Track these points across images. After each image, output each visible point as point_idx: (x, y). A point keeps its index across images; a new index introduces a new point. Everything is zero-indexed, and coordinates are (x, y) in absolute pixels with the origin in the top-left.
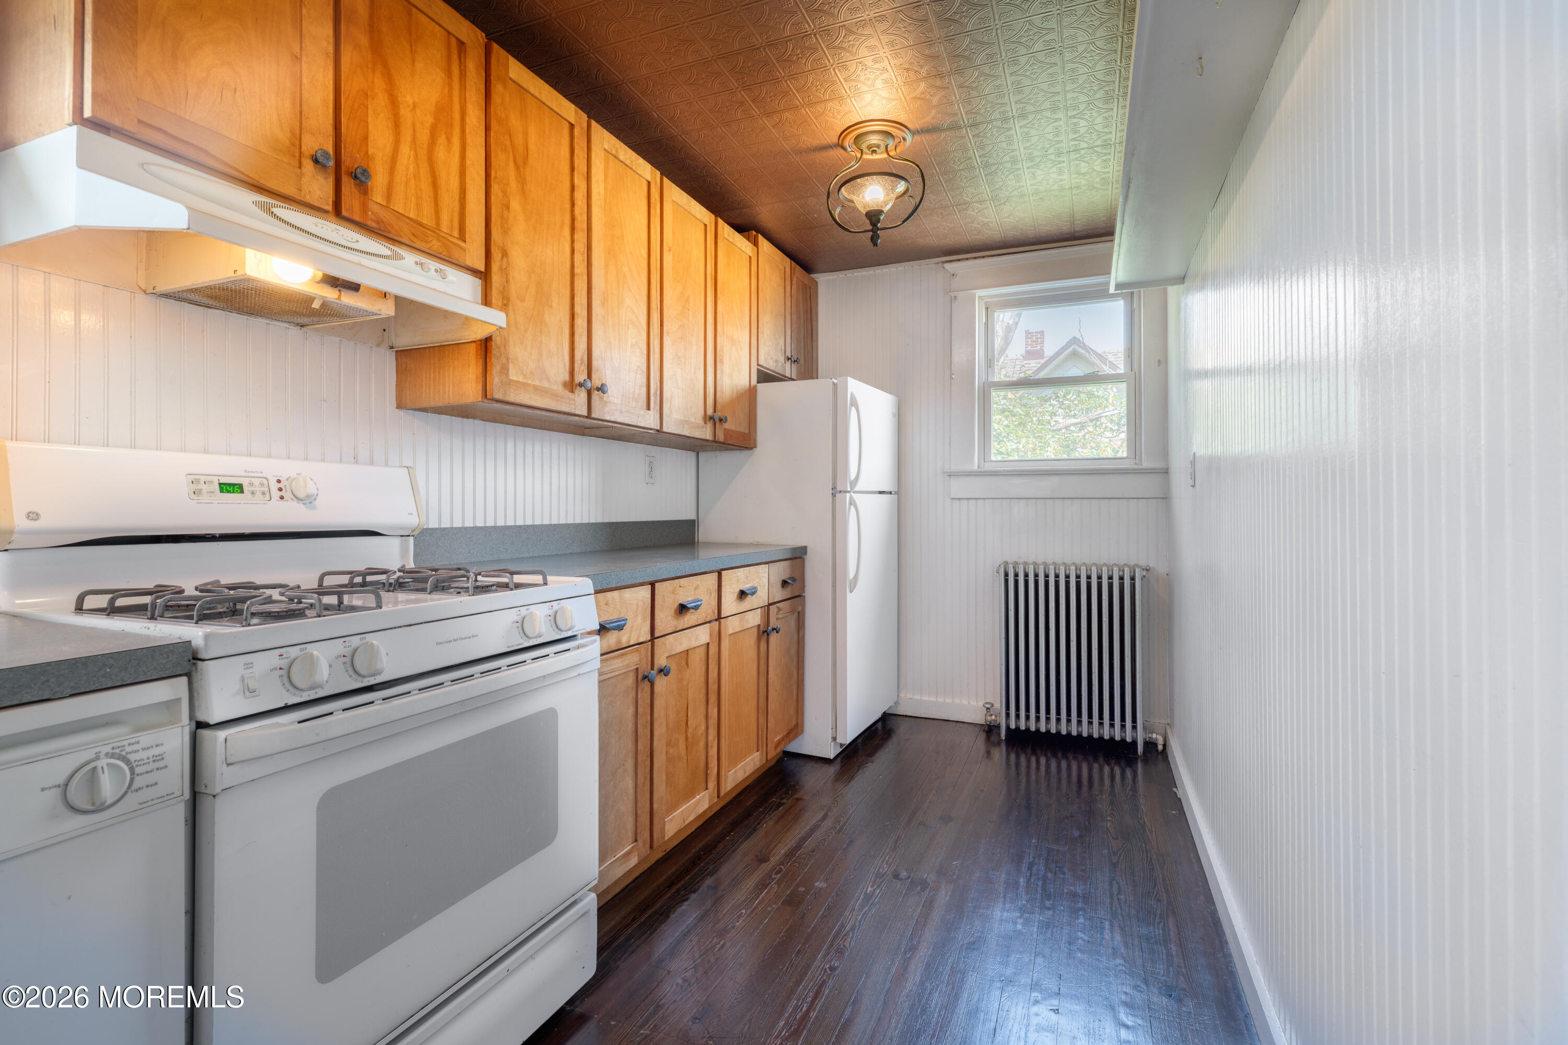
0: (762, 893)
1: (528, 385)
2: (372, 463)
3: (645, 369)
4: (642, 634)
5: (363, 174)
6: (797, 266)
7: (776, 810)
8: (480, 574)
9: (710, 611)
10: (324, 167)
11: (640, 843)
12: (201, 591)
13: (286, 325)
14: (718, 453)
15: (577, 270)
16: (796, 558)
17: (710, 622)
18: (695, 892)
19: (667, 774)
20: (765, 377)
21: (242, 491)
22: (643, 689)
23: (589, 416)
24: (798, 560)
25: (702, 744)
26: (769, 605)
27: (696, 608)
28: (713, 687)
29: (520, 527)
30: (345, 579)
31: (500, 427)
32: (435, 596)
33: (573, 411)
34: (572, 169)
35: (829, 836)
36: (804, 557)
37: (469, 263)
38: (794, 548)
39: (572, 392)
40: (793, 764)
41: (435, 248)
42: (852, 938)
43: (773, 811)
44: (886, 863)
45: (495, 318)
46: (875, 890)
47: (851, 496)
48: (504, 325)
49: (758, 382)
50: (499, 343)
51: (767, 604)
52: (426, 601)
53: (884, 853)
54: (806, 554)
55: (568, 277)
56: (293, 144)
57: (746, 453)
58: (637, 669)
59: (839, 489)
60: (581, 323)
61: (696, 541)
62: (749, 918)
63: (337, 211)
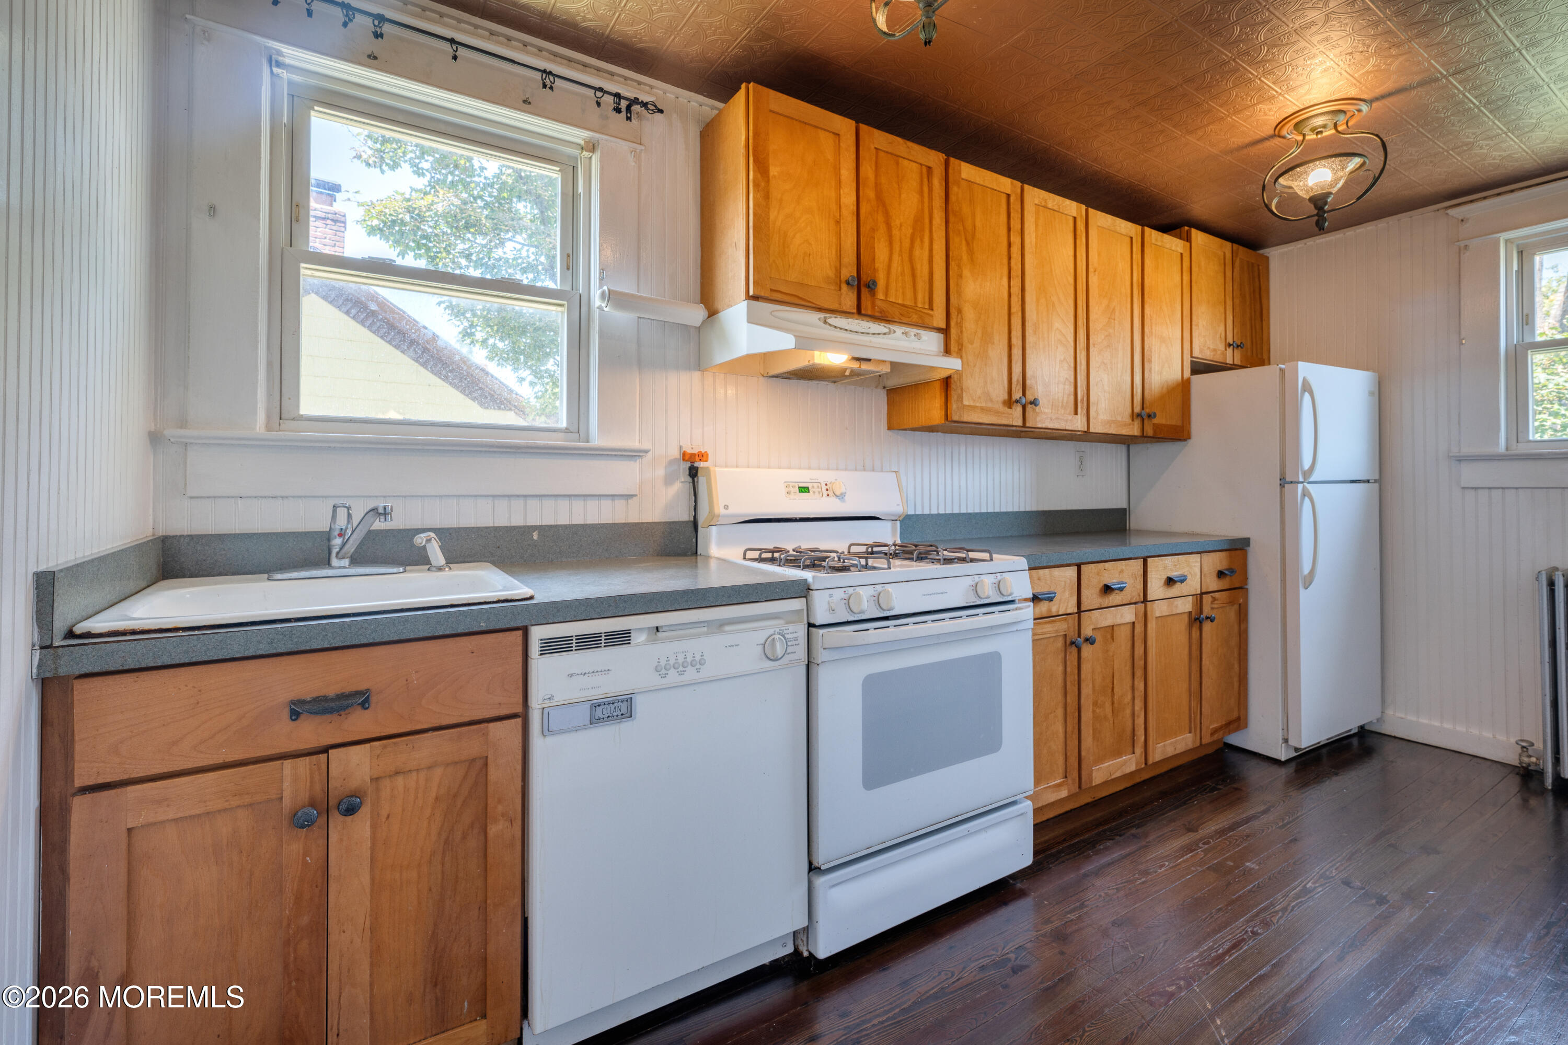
0: (1187, 855)
1: (977, 407)
2: (873, 470)
3: (1072, 380)
4: (1070, 606)
5: (873, 284)
6: (1241, 248)
7: (1210, 792)
8: (946, 550)
9: (1135, 594)
10: (852, 286)
11: (1070, 781)
12: (797, 552)
13: (827, 383)
14: (1149, 445)
15: (1013, 310)
16: (1236, 549)
17: (1135, 603)
18: (1120, 836)
19: (1093, 730)
20: (1199, 368)
21: (809, 492)
22: (1071, 653)
23: (1024, 425)
24: (1238, 552)
25: (1128, 712)
26: (1202, 594)
27: (1121, 589)
28: (1140, 663)
29: (970, 514)
30: (863, 549)
31: (955, 436)
32: (918, 563)
33: (1011, 423)
34: (1009, 229)
35: (1268, 828)
36: (1247, 548)
37: (935, 325)
38: (1233, 540)
39: (1010, 407)
40: (1234, 757)
41: (914, 320)
42: (1281, 917)
43: (1207, 793)
44: (1336, 869)
45: (953, 364)
46: (1315, 888)
47: (1304, 487)
48: (960, 368)
49: (1191, 375)
50: (956, 379)
51: (1199, 592)
52: (912, 566)
53: (1334, 860)
54: (1248, 545)
55: (1006, 318)
56: (836, 277)
57: (1179, 444)
58: (1065, 635)
59: (1288, 479)
60: (1017, 353)
61: (1128, 528)
62: (1171, 870)
63: (859, 312)
